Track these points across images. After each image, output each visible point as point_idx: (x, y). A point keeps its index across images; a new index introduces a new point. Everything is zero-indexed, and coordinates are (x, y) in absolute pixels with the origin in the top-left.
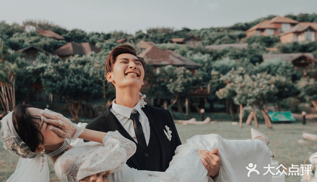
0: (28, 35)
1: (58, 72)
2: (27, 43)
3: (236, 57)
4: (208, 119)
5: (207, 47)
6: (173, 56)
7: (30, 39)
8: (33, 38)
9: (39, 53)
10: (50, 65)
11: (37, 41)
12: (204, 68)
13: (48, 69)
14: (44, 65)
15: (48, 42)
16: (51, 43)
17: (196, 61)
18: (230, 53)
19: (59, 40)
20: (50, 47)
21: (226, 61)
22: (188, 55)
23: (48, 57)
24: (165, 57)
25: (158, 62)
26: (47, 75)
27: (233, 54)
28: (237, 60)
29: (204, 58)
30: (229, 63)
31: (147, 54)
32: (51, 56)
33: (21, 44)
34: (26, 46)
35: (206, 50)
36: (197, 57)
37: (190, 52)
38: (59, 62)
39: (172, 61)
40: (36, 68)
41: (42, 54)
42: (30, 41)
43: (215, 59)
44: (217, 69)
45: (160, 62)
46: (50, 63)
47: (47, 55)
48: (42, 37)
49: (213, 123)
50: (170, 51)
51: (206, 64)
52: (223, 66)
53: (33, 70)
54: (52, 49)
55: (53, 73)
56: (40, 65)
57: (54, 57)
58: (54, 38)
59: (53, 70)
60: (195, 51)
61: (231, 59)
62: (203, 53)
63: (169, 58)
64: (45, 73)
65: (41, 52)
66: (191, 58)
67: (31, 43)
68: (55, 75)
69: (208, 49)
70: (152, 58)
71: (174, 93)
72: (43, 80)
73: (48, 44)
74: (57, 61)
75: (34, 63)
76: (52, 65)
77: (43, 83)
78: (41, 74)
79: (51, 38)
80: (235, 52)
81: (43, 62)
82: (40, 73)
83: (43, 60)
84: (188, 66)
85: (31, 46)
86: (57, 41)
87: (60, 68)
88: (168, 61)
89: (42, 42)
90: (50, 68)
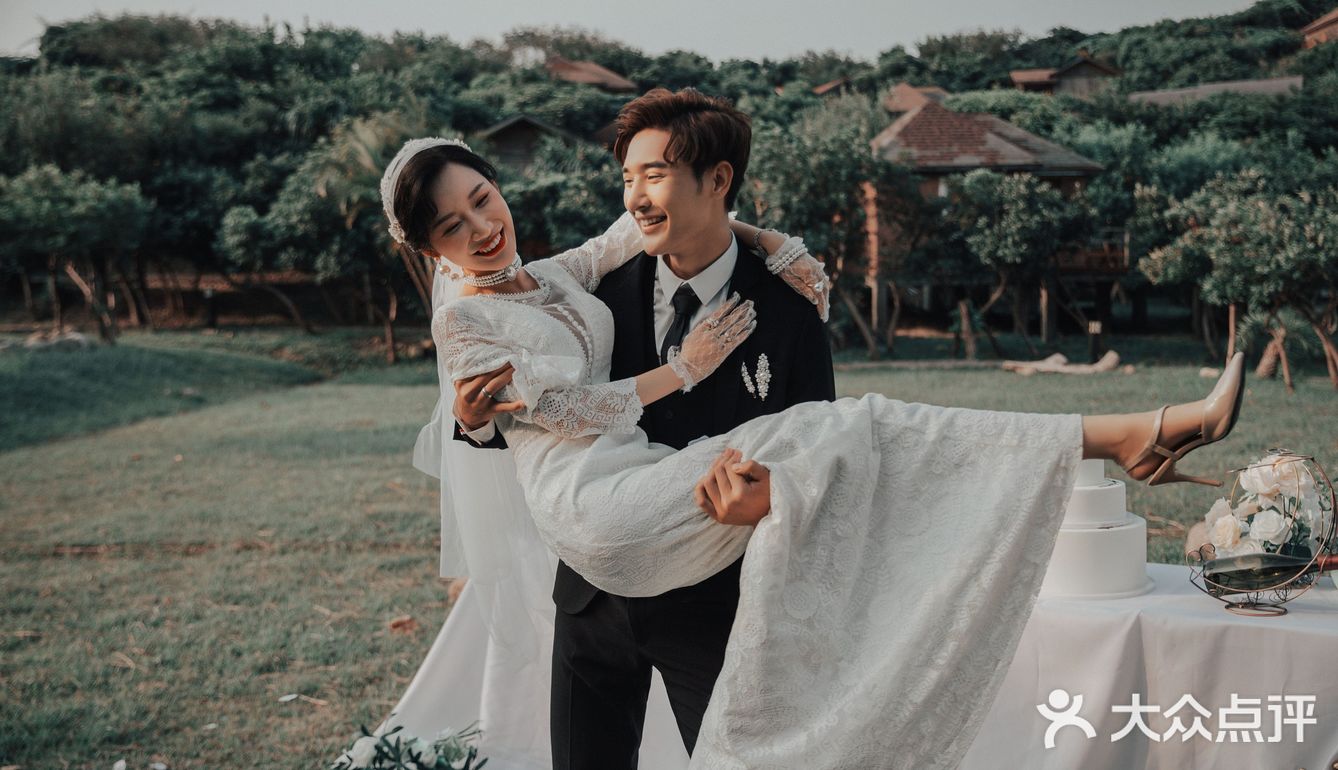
0: (514, 81)
1: (600, 202)
2: (509, 107)
3: (1246, 128)
4: (1110, 358)
5: (1135, 97)
6: (1000, 135)
7: (521, 94)
8: (531, 90)
9: (545, 137)
10: (579, 178)
11: (541, 99)
12: (1115, 174)
13: (571, 192)
14: (560, 178)
15: (580, 100)
16: (587, 104)
17: (1088, 152)
18: (1221, 117)
19: (615, 91)
20: (585, 117)
21: (1204, 145)
22: (1058, 130)
23: (570, 152)
24: (971, 141)
25: (942, 157)
26: (566, 210)
27: (1239, 118)
28: (1248, 140)
29: (1119, 139)
30: (1215, 153)
31: (904, 134)
32: (582, 149)
33: (491, 110)
34: (505, 118)
35: (1131, 109)
36: (1088, 135)
37: (1069, 117)
38: (606, 168)
39: (994, 154)
40: (533, 187)
41: (552, 144)
42: (521, 99)
43: (1162, 141)
44: (1167, 178)
45: (952, 156)
46: (578, 173)
47: (568, 143)
48: (562, 83)
49: (1129, 369)
50: (994, 118)
51: (1126, 160)
52: (1190, 164)
53: (522, 194)
54: (591, 126)
55: (585, 205)
56: (545, 180)
57: (590, 150)
58: (603, 87)
59: (585, 194)
60: (1089, 113)
61: (1224, 138)
62: (1120, 120)
63: (984, 143)
64: (562, 204)
65: (550, 134)
66: (1067, 138)
67: (523, 105)
68: (592, 210)
69: (1138, 106)
70: (922, 145)
71: (994, 266)
72: (552, 227)
73: (579, 107)
74: (598, 167)
75: (529, 172)
76: (583, 178)
77: (555, 235)
78: (548, 209)
79: (591, 85)
80: (1243, 113)
81: (555, 170)
82: (544, 203)
83: (558, 162)
84: (1053, 168)
85: (522, 116)
86: (608, 96)
87: (607, 186)
88: (979, 153)
89: (561, 100)
90: (576, 187)
